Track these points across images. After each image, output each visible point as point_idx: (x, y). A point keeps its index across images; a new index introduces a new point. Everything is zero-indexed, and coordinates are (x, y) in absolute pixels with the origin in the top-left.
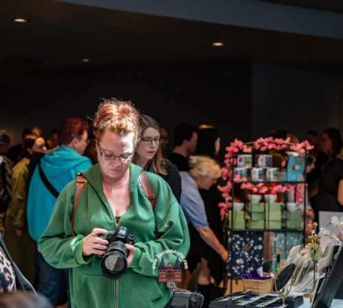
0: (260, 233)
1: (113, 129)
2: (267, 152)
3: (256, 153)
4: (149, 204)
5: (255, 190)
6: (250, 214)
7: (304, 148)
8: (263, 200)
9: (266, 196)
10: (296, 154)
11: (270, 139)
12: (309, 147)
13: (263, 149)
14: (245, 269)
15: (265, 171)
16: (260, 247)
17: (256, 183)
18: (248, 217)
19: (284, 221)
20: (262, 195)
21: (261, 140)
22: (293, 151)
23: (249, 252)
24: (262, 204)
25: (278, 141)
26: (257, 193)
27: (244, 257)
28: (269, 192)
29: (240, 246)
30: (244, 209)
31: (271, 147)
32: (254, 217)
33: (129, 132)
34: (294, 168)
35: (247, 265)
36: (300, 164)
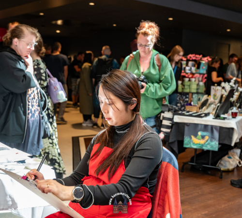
0: (188, 94)
1: (142, 33)
2: (193, 60)
3: (188, 61)
4: (157, 68)
5: (187, 76)
6: (184, 86)
7: (207, 59)
8: (190, 80)
9: (191, 79)
10: (204, 62)
11: (194, 55)
12: (210, 59)
13: (191, 59)
14: (181, 108)
15: (191, 68)
16: (187, 99)
17: (187, 73)
18: (183, 87)
19: (197, 89)
20: (190, 78)
21: (190, 55)
22: (203, 60)
23: (183, 101)
24: (189, 82)
25: (197, 56)
26: (188, 77)
27: (181, 103)
28: (192, 77)
29: (180, 99)
30: (182, 84)
31: (194, 58)
32: (186, 87)
33: (149, 35)
34: (203, 68)
35: (182, 106)
36: (205, 66)
